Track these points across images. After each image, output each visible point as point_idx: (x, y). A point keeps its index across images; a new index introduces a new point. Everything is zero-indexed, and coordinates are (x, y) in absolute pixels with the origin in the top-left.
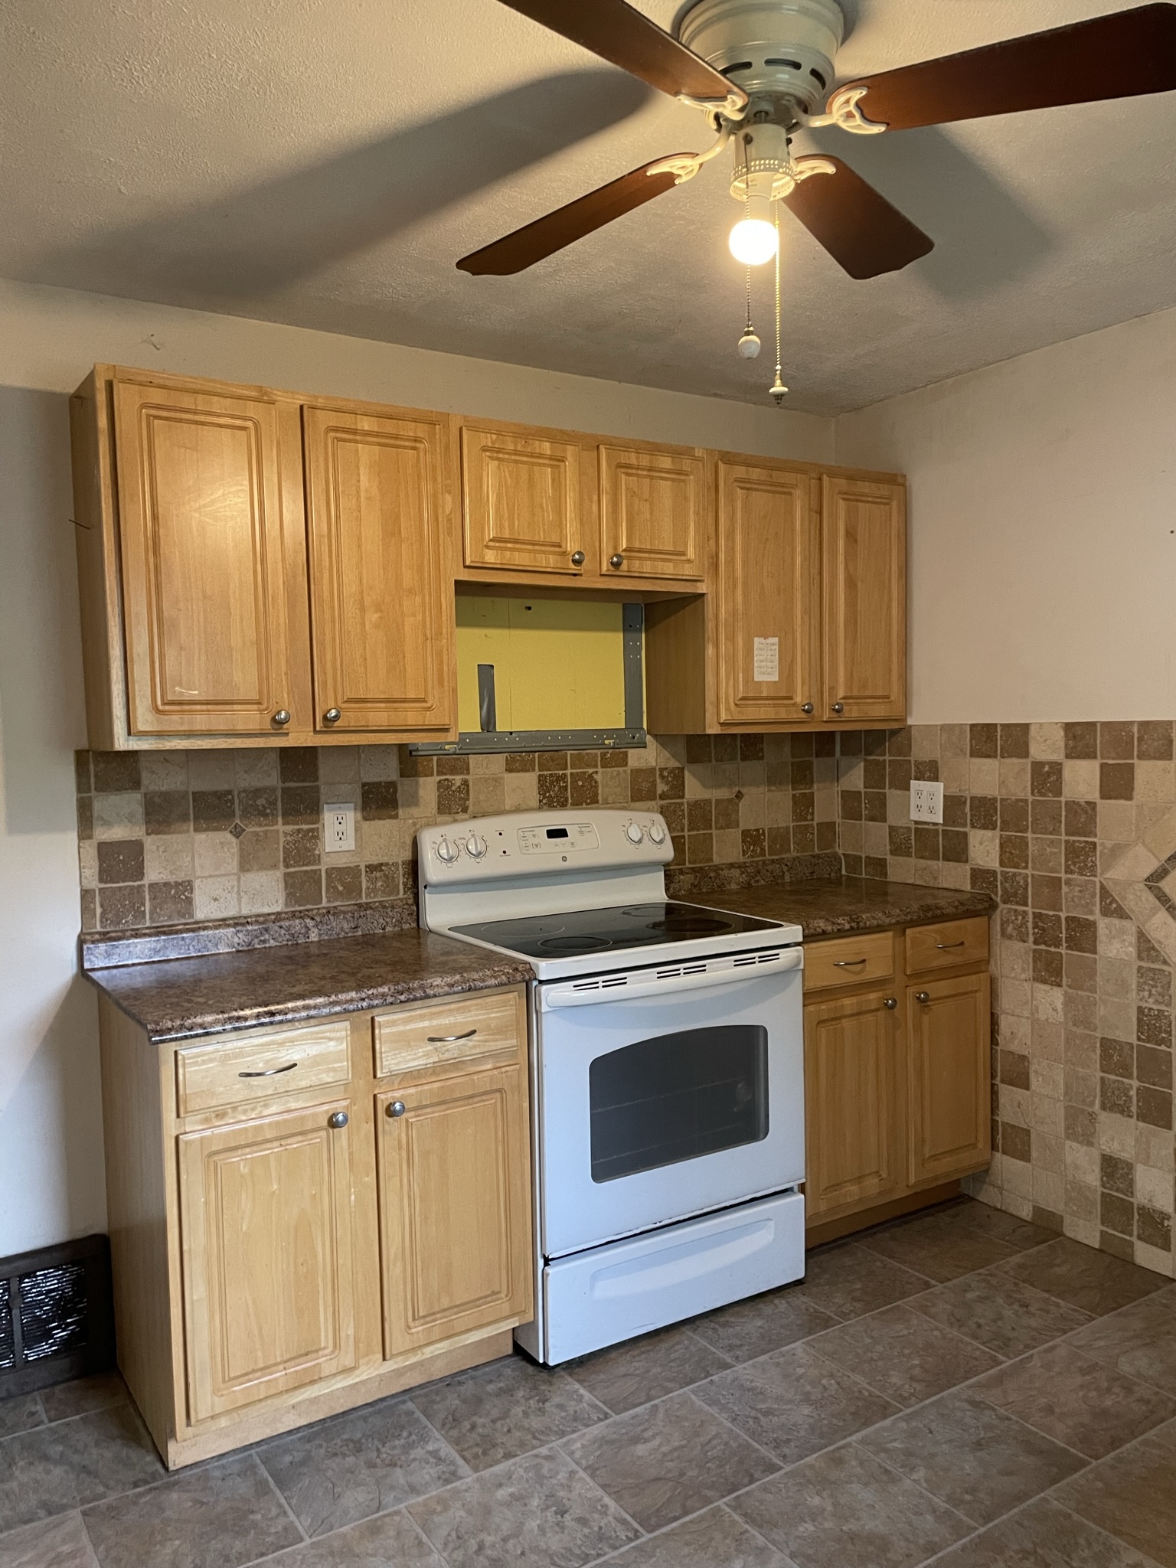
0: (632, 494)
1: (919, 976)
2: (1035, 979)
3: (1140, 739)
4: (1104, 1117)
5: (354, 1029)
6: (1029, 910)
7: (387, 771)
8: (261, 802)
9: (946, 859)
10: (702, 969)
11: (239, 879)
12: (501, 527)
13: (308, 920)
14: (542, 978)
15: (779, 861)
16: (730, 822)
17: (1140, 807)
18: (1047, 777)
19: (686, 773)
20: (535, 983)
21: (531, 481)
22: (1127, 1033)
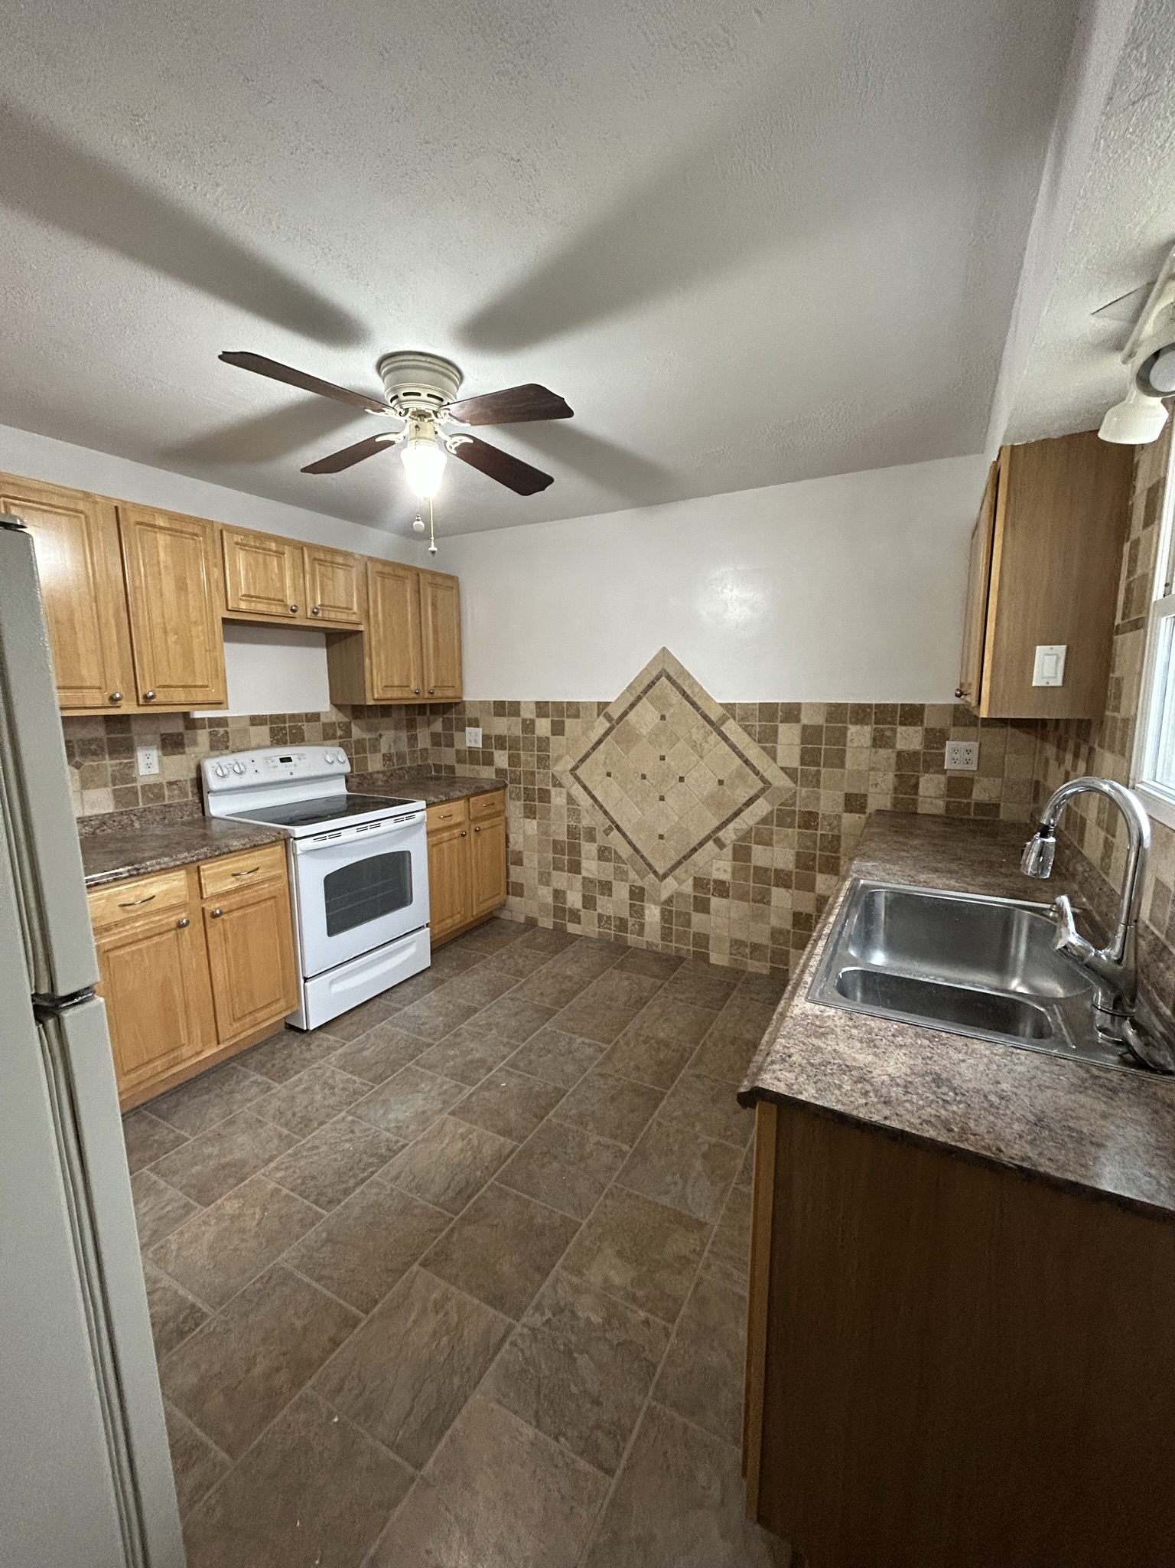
0: (323, 575)
1: (476, 820)
2: (525, 817)
3: (567, 709)
4: (554, 873)
5: (188, 873)
6: (522, 786)
7: (178, 727)
8: (93, 747)
9: (484, 764)
10: (379, 826)
11: (82, 794)
12: (248, 589)
13: (132, 816)
14: (296, 836)
15: (401, 769)
16: (375, 749)
17: (567, 739)
18: (528, 726)
19: (353, 725)
20: (292, 840)
21: (265, 563)
22: (563, 837)
